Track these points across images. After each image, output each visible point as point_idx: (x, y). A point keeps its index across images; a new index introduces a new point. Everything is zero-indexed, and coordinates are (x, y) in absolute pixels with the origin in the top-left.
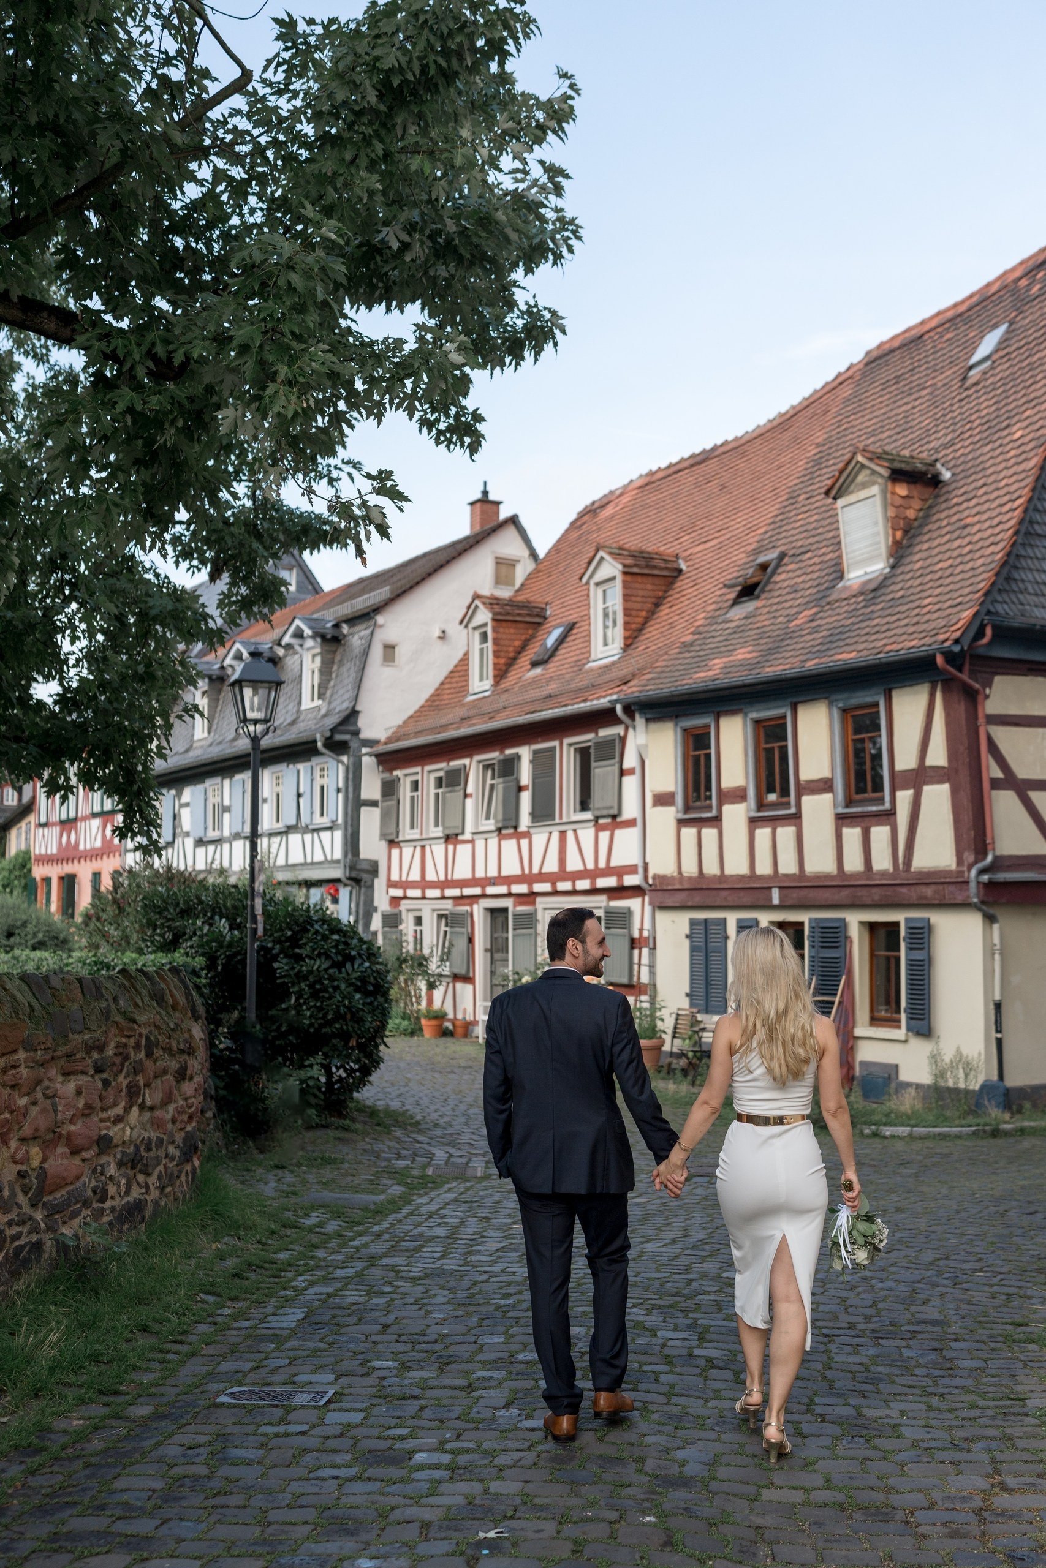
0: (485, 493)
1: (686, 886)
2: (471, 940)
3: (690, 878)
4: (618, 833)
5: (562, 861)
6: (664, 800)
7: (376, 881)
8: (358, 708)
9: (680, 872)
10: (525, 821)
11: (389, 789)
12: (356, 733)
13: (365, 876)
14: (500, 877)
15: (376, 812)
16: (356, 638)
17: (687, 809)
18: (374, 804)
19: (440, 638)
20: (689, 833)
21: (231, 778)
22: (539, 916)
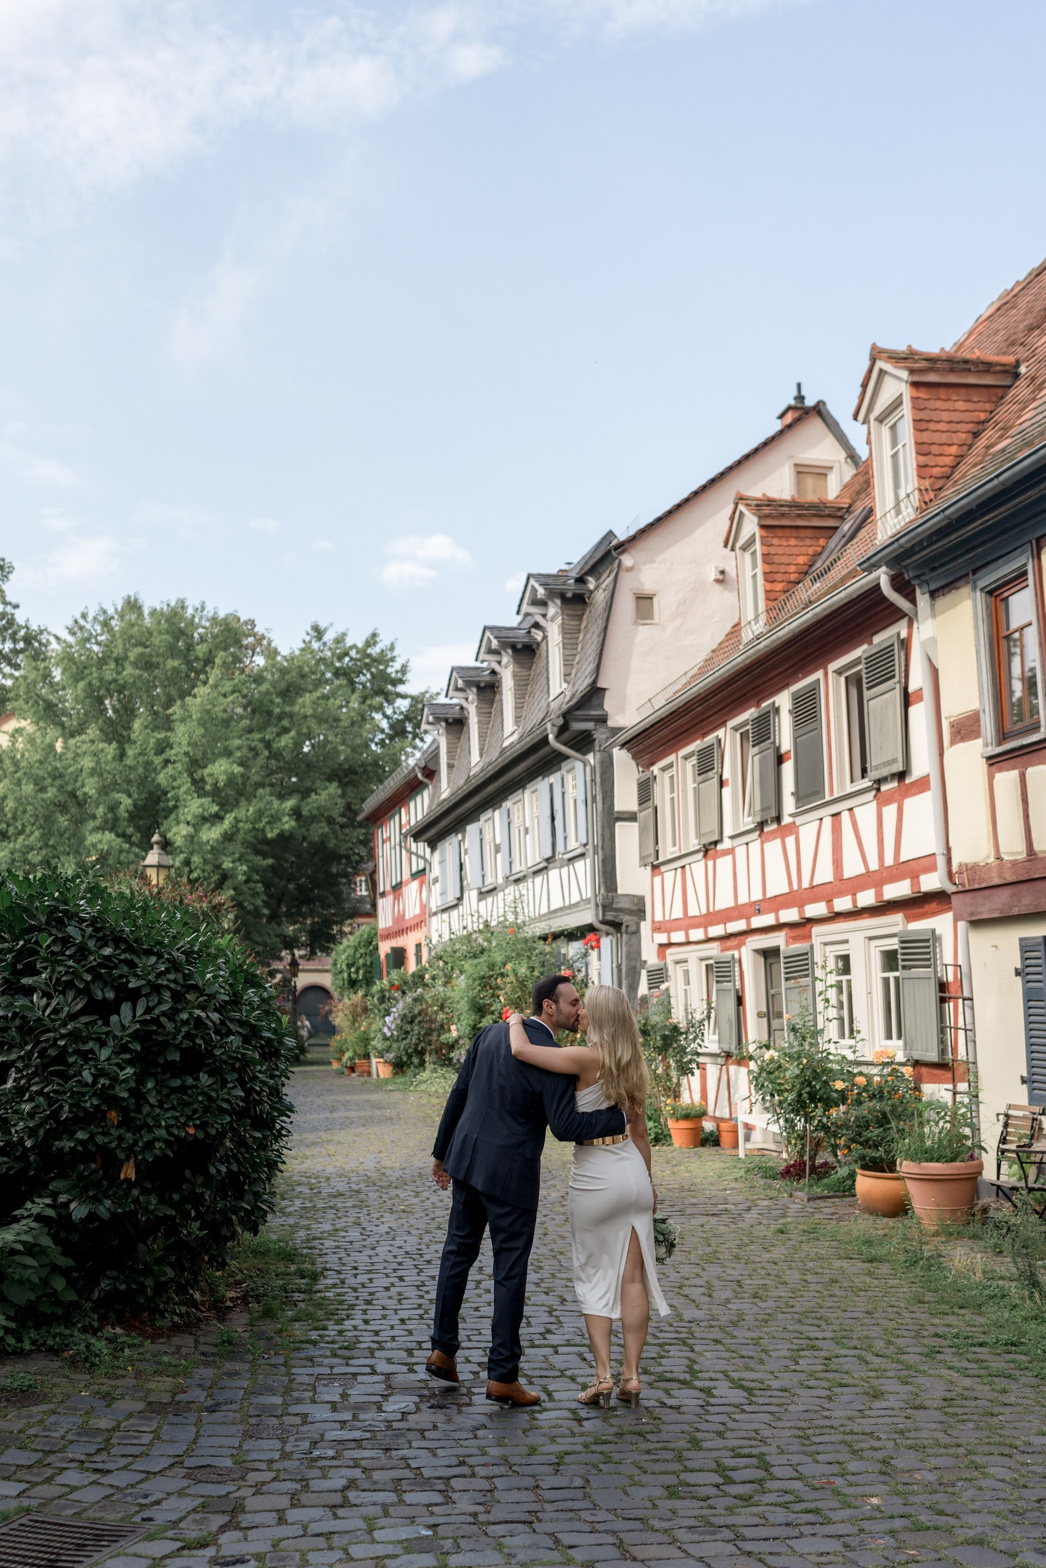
0: (800, 398)
1: (1010, 878)
2: (740, 1001)
3: (1014, 864)
4: (908, 802)
5: (838, 863)
6: (966, 729)
7: (643, 924)
8: (601, 684)
9: (999, 858)
10: (789, 804)
11: (645, 790)
12: (603, 720)
13: (626, 919)
14: (765, 900)
15: (634, 826)
16: (598, 589)
17: (1003, 736)
18: (632, 817)
19: (717, 581)
20: (1008, 779)
21: (500, 807)
22: (818, 958)
